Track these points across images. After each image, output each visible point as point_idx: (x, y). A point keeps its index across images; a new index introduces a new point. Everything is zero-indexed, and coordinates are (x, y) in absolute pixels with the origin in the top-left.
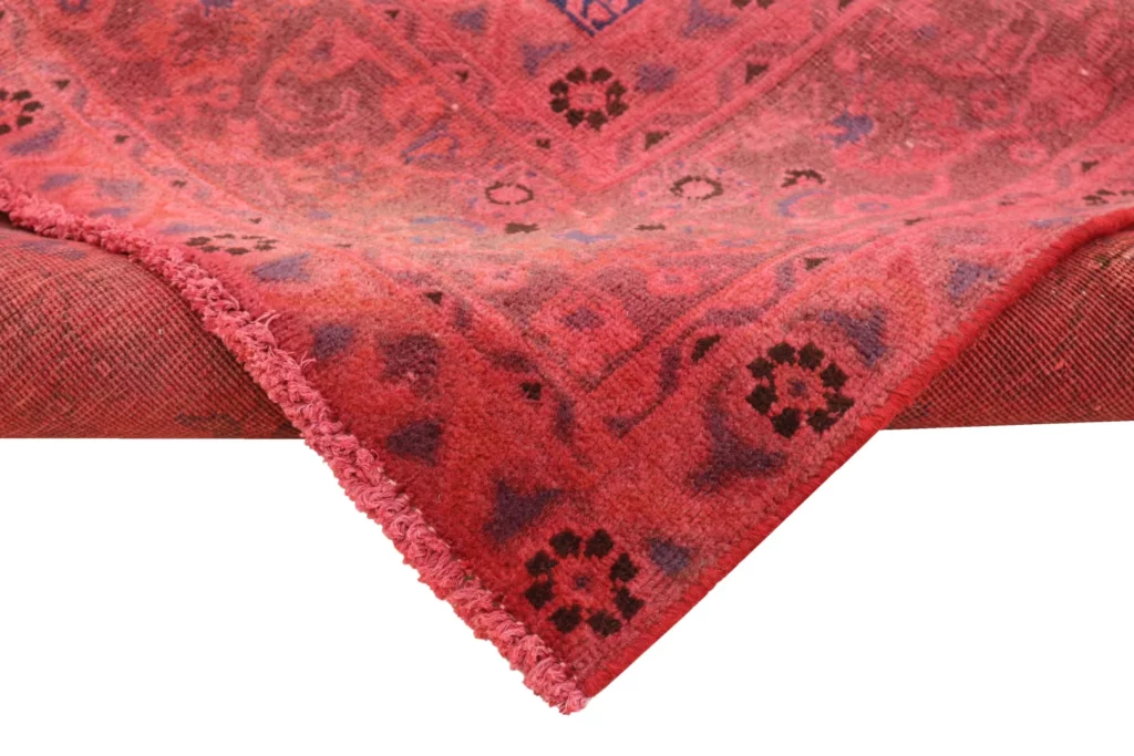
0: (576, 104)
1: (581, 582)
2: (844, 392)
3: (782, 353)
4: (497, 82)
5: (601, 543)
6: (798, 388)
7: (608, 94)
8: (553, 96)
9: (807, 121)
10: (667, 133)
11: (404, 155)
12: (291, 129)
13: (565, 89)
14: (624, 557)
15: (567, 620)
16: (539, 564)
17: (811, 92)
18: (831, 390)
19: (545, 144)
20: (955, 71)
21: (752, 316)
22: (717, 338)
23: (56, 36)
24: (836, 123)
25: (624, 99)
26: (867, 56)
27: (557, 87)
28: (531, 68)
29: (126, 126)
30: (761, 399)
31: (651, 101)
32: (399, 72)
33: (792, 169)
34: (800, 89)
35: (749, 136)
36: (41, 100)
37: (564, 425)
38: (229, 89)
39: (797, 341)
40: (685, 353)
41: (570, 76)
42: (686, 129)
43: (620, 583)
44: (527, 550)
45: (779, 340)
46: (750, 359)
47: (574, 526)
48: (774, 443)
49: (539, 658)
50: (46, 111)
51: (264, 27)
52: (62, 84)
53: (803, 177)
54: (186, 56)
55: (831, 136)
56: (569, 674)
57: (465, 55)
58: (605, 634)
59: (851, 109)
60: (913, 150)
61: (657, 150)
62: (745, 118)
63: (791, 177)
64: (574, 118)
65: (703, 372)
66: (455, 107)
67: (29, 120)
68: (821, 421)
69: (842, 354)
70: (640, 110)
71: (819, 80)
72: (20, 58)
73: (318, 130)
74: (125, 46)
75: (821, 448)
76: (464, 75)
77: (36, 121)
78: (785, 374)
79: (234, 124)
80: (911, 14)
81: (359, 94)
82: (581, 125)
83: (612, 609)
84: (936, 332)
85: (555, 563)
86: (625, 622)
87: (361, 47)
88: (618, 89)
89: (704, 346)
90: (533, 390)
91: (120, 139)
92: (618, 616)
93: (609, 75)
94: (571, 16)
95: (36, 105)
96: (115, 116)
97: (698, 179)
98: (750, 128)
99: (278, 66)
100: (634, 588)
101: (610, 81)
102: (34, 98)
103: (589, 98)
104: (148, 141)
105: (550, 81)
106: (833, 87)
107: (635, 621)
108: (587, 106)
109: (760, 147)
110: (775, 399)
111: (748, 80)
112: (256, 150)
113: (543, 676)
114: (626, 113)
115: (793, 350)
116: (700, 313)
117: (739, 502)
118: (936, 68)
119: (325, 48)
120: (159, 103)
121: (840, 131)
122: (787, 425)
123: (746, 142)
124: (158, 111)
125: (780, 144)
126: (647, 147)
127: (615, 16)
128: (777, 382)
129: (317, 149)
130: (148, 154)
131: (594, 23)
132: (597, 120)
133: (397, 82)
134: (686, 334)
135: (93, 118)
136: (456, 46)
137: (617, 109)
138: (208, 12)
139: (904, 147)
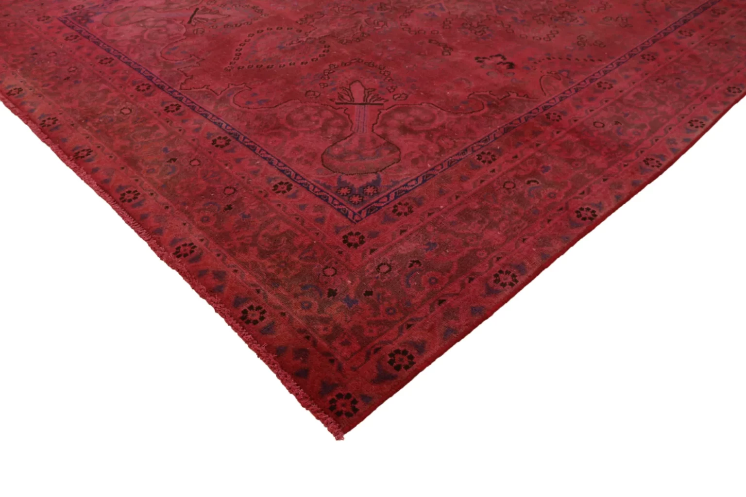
0: (350, 241)
1: (343, 405)
2: (413, 360)
3: (398, 351)
4: (327, 236)
5: (348, 396)
6: (401, 360)
7: (360, 238)
8: (343, 239)
9: (418, 244)
10: (376, 249)
11: (299, 257)
12: (267, 249)
13: (347, 237)
14: (355, 399)
15: (339, 414)
16: (332, 401)
17: (420, 236)
18: (410, 360)
19: (340, 253)
20: (461, 231)
21: (391, 342)
22: (381, 348)
23: (201, 228)
24: (427, 245)
25: (364, 240)
26: (436, 228)
27: (345, 237)
28: (337, 232)
29: (220, 251)
30: (391, 362)
31: (372, 240)
32: (299, 233)
33: (412, 260)
34: (417, 235)
35: (401, 249)
36: (197, 245)
37: (340, 369)
38: (249, 238)
39: (401, 349)
40: (372, 352)
41: (349, 234)
42: (382, 248)
43: (353, 405)
44: (329, 398)
45: (397, 348)
46: (389, 353)
47: (341, 392)
48: (394, 372)
49: (331, 423)
50: (198, 248)
51: (260, 223)
52: (202, 240)
53: (415, 263)
54: (237, 230)
55: (425, 249)
56: (339, 427)
57: (318, 229)
58: (349, 417)
59: (431, 241)
60: (448, 253)
61: (374, 254)
62: (399, 244)
63: (412, 263)
64: (350, 245)
65: (377, 356)
66: (315, 242)
67: (193, 251)
68: (407, 367)
69: (413, 352)
70: (369, 243)
71: (422, 233)
72: (191, 234)
73: (275, 249)
74: (220, 229)
75: (407, 373)
76: (318, 234)
77: (195, 251)
78: (398, 357)
79: (251, 248)
80: (449, 218)
81: (287, 239)
82: (351, 247)
83: (351, 411)
84: (439, 347)
85: (337, 401)
86: (354, 414)
87: (288, 227)
88: (363, 237)
89: (377, 350)
90: (332, 361)
91: (218, 255)
92: (352, 413)
93: (360, 234)
94: (349, 219)
95: (195, 247)
96: (217, 248)
97: (385, 264)
98: (401, 247)
99: (264, 232)
100: (357, 406)
101: (361, 235)
102: (194, 245)
103: (354, 240)
104: (227, 255)
105: (342, 235)
106: (426, 235)
107: (357, 413)
108: (353, 242)
109: (403, 252)
110: (395, 362)
111: (401, 234)
112: (257, 256)
113: (333, 427)
114: (365, 244)
115: (400, 351)
116: (376, 342)
117: (385, 386)
118: (456, 231)
119: (277, 227)
120: (229, 243)
121: (427, 247)
122: (398, 368)
123: (400, 251)
124: (229, 245)
125: (409, 251)
126: (370, 254)
127: (362, 219)
128: (396, 358)
129: (274, 255)
130: (227, 260)
131: (356, 220)
132: (356, 246)
133: (298, 236)
134: (373, 347)
135: (211, 249)
136: (315, 227)
137: (362, 242)
138: (243, 220)
139: (446, 252)
